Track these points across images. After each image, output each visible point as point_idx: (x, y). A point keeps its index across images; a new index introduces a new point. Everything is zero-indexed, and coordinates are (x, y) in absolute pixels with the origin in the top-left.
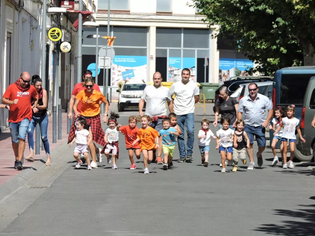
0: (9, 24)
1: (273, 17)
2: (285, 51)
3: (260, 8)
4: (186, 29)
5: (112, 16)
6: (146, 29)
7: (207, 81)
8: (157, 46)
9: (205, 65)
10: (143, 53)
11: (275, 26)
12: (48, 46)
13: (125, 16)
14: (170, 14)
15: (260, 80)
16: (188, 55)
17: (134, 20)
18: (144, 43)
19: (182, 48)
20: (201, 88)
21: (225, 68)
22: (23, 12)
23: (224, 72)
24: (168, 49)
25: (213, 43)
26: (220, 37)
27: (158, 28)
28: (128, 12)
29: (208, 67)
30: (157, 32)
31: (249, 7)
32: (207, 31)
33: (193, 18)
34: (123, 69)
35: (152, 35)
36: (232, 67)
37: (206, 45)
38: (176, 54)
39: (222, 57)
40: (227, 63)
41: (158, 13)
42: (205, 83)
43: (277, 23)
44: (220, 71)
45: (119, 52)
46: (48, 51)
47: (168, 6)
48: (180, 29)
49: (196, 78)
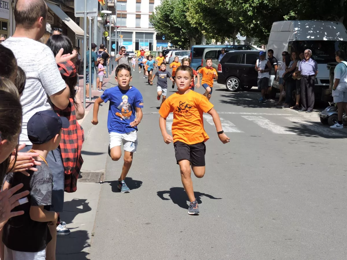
1: (181, 29)
2: (183, 40)
3: (176, 26)
4: (145, 33)
5: (122, 28)
6: (132, 33)
7: (153, 50)
8: (136, 38)
9: (152, 45)
10: (131, 41)
13: (125, 28)
14: (140, 28)
16: (146, 41)
17: (128, 30)
18: (131, 37)
19: (144, 39)
20: (150, 52)
23: (158, 47)
24: (139, 39)
25: (155, 37)
26: (156, 35)
27: (136, 32)
28: (126, 27)
29: (153, 46)
30: (136, 34)
32: (153, 34)
33: (148, 29)
35: (134, 35)
36: (161, 45)
37: (152, 38)
38: (142, 41)
39: (158, 43)
40: (159, 45)
41: (136, 27)
42: (152, 51)
43: (182, 31)
44: (157, 47)
45: (124, 40)
47: (139, 24)
48: (143, 33)
49: (149, 49)
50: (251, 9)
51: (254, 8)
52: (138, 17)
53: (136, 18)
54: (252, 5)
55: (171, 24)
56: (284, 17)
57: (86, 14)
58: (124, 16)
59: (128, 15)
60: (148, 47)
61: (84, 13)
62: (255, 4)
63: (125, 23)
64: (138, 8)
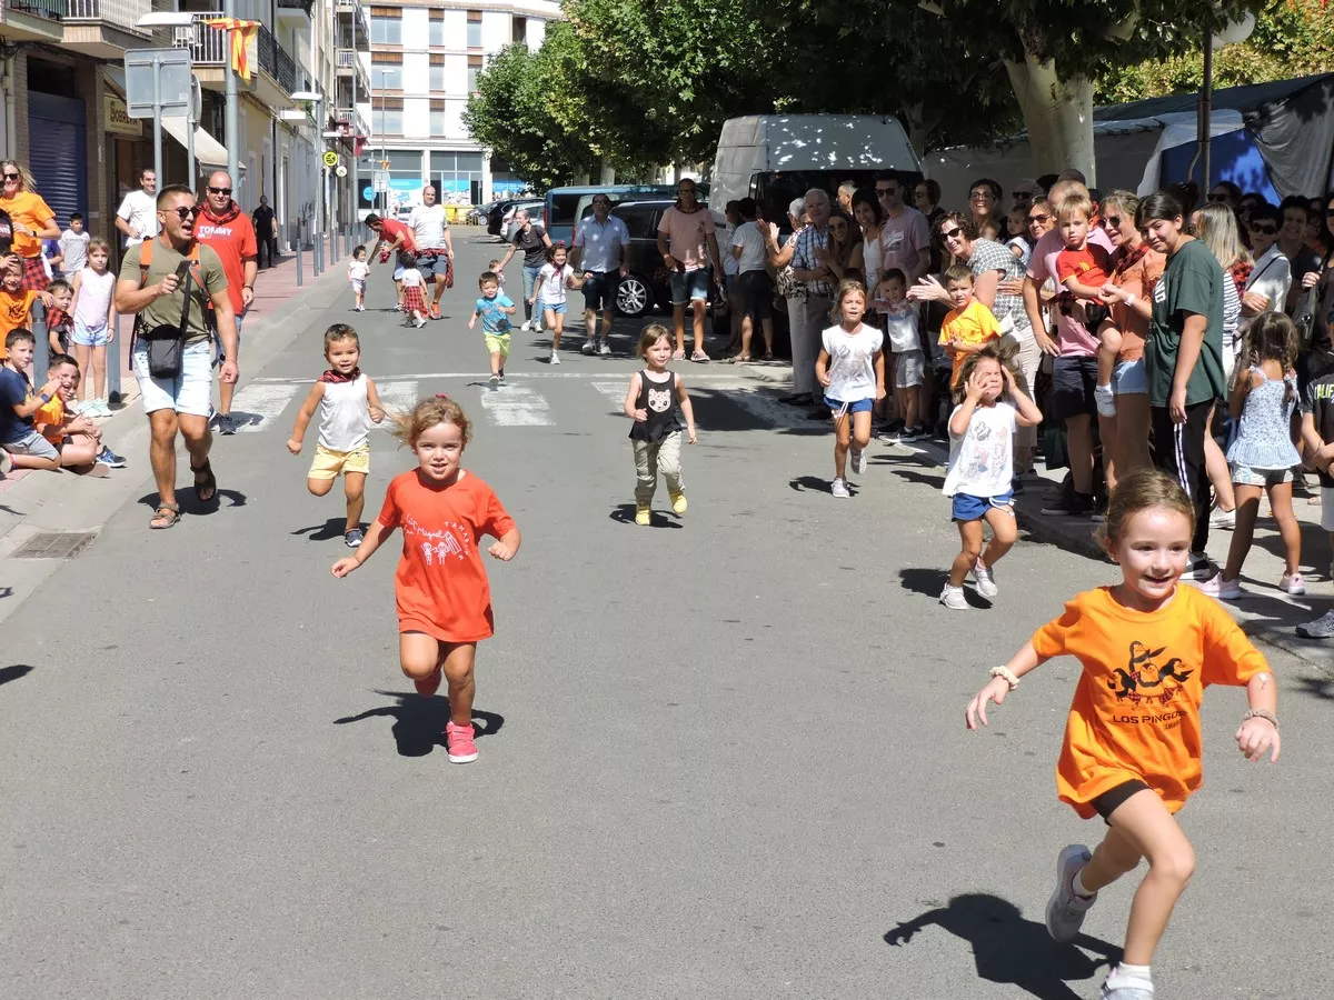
0: (285, 149)
1: (544, 140)
2: (557, 172)
3: (531, 130)
4: (458, 152)
5: (388, 141)
6: (420, 153)
8: (431, 169)
9: (479, 188)
10: (417, 176)
11: (545, 148)
12: (324, 171)
13: (400, 141)
14: (443, 137)
15: (532, 201)
16: (461, 177)
17: (408, 144)
18: (418, 166)
19: (456, 171)
21: (498, 190)
22: (298, 139)
23: (497, 194)
24: (442, 172)
25: (486, 165)
26: (492, 159)
27: (433, 153)
28: (402, 137)
29: (481, 190)
30: (431, 156)
31: (520, 130)
32: (480, 154)
34: (399, 192)
35: (426, 159)
36: (505, 188)
37: (479, 168)
38: (449, 177)
39: (495, 179)
40: (500, 185)
41: (432, 137)
43: (547, 145)
44: (493, 193)
45: (394, 176)
46: (324, 175)
47: (440, 128)
48: (453, 152)
49: (470, 200)
50: (689, 82)
51: (696, 79)
52: (437, 106)
53: (432, 110)
54: (693, 71)
55: (513, 125)
56: (775, 103)
57: (157, 109)
58: (395, 104)
59: (406, 103)
60: (469, 195)
61: (152, 107)
62: (699, 69)
63: (398, 125)
64: (436, 82)
